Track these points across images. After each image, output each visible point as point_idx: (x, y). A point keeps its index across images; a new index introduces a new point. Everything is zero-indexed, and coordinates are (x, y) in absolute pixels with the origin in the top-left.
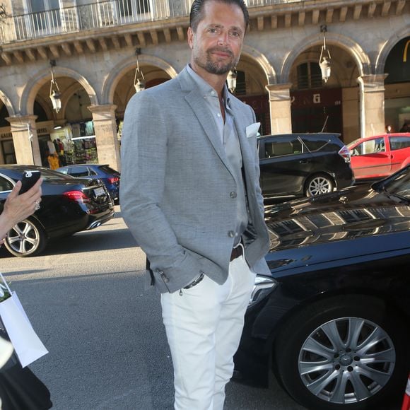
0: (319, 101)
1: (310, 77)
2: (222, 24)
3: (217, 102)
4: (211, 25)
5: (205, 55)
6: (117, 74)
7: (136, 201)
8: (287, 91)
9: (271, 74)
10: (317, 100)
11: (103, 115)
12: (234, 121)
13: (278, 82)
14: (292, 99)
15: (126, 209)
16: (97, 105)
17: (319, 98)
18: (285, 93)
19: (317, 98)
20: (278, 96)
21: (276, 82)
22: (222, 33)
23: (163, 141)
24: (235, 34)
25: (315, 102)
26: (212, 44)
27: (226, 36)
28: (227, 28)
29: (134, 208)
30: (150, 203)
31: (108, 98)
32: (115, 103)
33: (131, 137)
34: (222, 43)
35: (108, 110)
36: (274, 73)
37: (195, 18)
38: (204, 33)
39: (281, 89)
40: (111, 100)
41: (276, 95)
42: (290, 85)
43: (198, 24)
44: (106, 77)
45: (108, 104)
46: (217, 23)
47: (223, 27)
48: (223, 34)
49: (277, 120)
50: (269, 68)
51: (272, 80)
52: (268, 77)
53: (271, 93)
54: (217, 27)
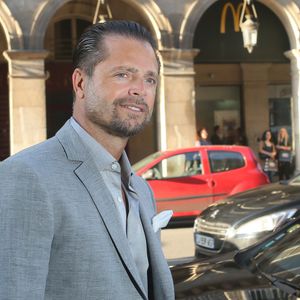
4: (120, 68)
8: (41, 64)
9: (14, 34)
13: (24, 47)
14: (46, 75)
18: (37, 66)
20: (24, 71)
21: (21, 46)
22: (135, 78)
34: (137, 92)
36: (19, 32)
39: (30, 59)
41: (22, 68)
42: (46, 54)
47: (137, 71)
49: (21, 109)
50: (11, 23)
51: (14, 42)
52: (8, 38)
53: (12, 64)
54: (129, 70)
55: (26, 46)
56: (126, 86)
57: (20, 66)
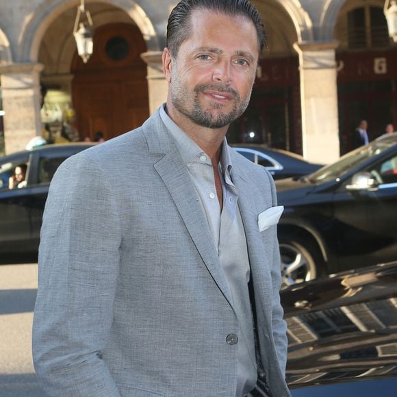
0: (384, 70)
1: (368, 30)
2: (220, 47)
3: (210, 173)
4: (202, 49)
5: (192, 95)
6: (46, 14)
7: (62, 347)
8: (331, 54)
9: (304, 25)
10: (380, 68)
11: (19, 79)
12: (239, 203)
13: (315, 38)
14: (338, 65)
15: (42, 359)
16: (10, 63)
17: (384, 66)
18: (328, 56)
19: (380, 66)
20: (315, 62)
21: (311, 36)
22: (219, 60)
23: (113, 244)
24: (241, 62)
25: (377, 70)
26: (203, 78)
27: (226, 67)
28: (228, 52)
29: (58, 359)
30: (85, 351)
31: (29, 52)
32: (40, 60)
33: (58, 233)
34: (220, 77)
35: (28, 72)
36: (309, 23)
37: (175, 35)
38: (190, 60)
39: (320, 49)
40: (34, 54)
41: (313, 59)
42: (336, 44)
43: (179, 44)
44: (28, 19)
45: (28, 61)
46: (211, 44)
47: (221, 52)
48: (223, 64)
49: (312, 100)
50: (300, 15)
51: (305, 34)
52: (298, 30)
53: (303, 56)
54: (212, 51)
55: (316, 37)
56: (209, 70)
57: (310, 57)
